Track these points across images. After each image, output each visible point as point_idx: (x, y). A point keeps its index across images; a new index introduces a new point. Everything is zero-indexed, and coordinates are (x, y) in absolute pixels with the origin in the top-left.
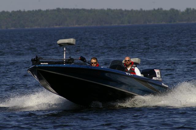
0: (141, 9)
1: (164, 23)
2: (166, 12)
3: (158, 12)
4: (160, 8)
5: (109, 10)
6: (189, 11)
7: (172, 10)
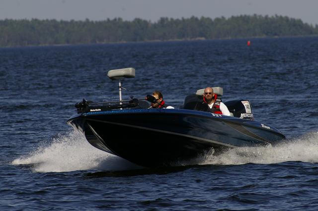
0: (87, 20)
1: (125, 42)
2: (127, 25)
3: (115, 25)
4: (117, 18)
5: (36, 21)
6: (165, 23)
7: (138, 21)
